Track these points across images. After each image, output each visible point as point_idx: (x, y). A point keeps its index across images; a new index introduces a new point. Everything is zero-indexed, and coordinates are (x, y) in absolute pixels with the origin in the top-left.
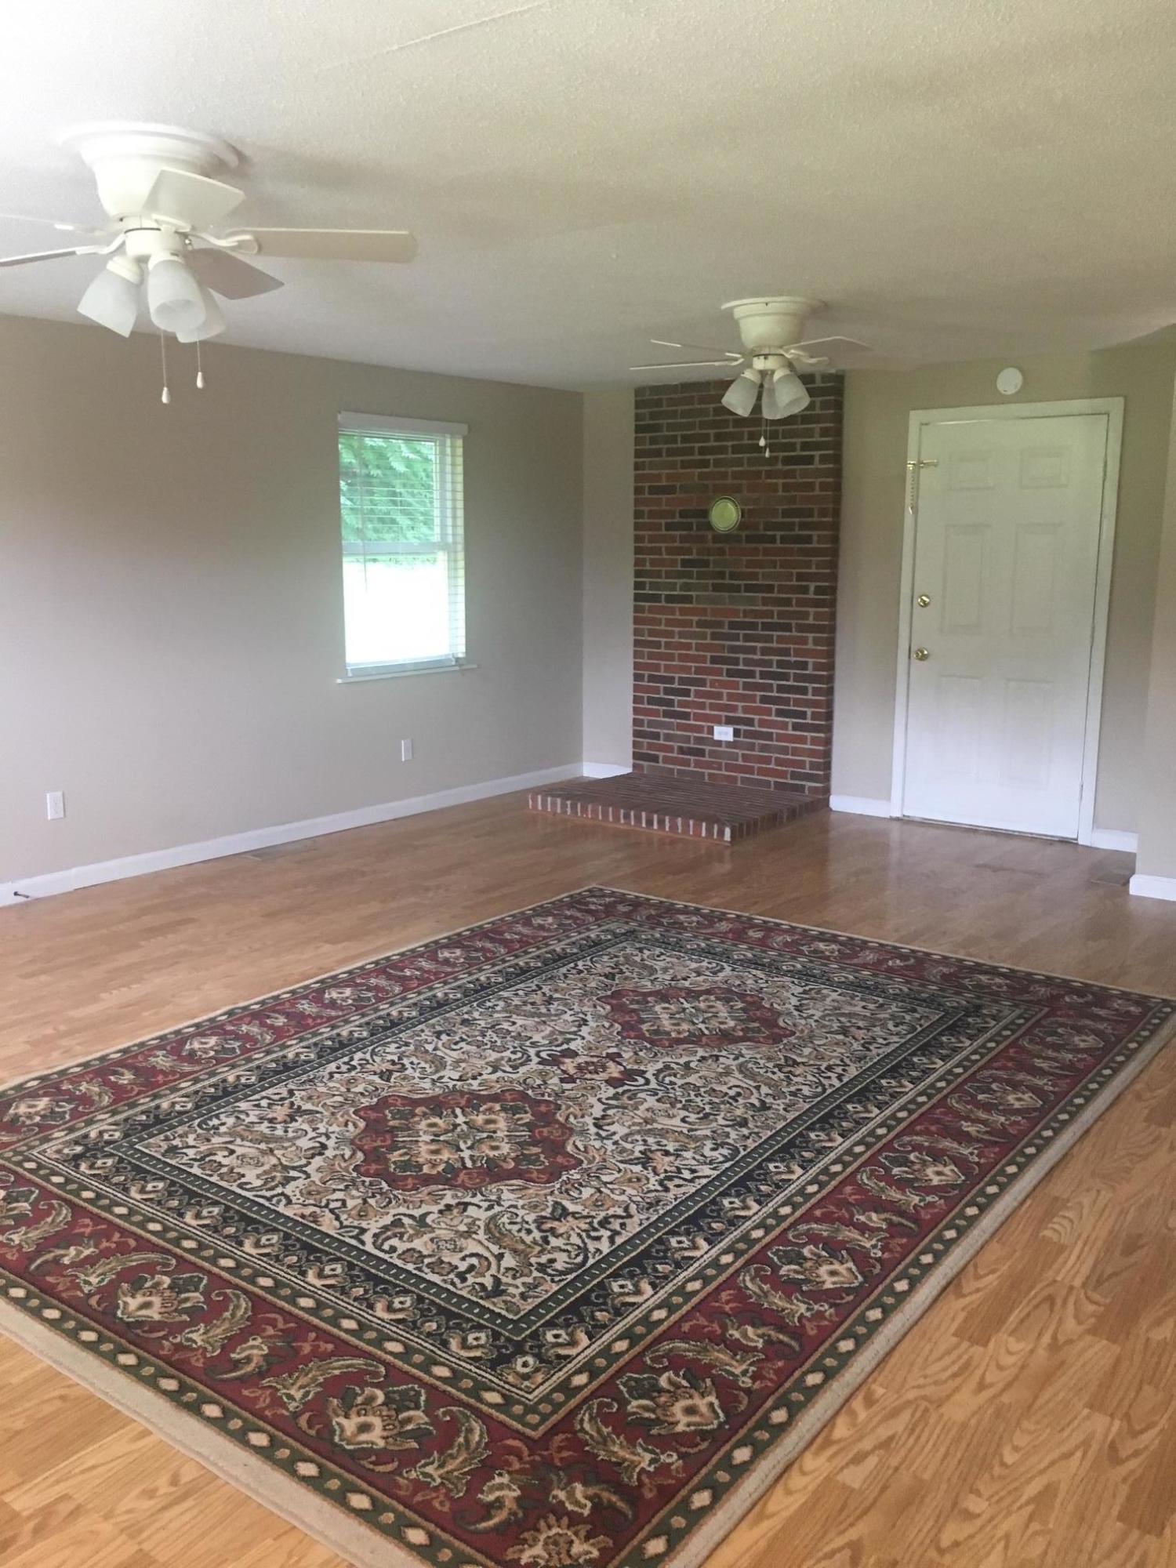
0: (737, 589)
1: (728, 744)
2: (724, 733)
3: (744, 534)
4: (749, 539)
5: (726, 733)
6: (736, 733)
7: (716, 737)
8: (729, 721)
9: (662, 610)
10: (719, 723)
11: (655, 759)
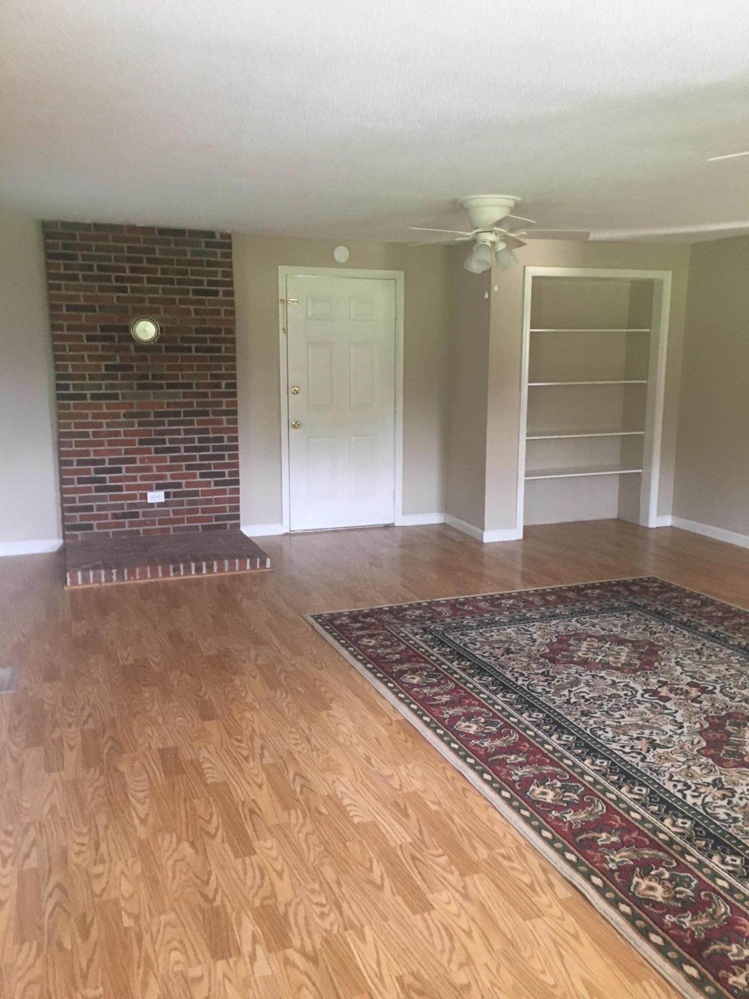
0: (160, 387)
1: (160, 505)
2: (156, 497)
3: (163, 345)
4: (168, 349)
5: (159, 497)
6: (167, 495)
7: (150, 501)
8: (159, 487)
9: (89, 406)
10: (151, 489)
11: (90, 527)
